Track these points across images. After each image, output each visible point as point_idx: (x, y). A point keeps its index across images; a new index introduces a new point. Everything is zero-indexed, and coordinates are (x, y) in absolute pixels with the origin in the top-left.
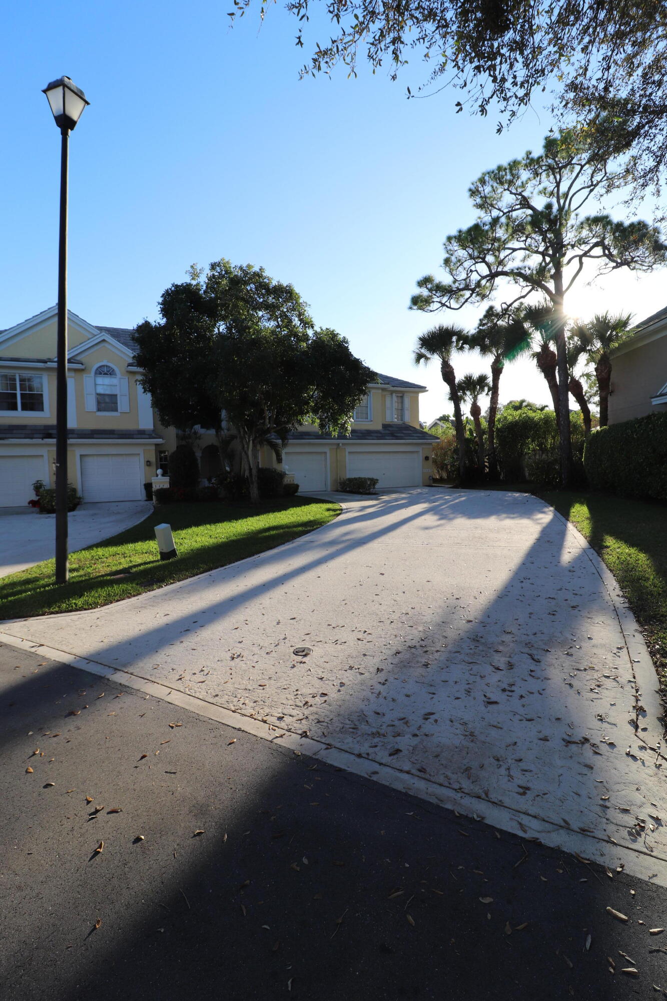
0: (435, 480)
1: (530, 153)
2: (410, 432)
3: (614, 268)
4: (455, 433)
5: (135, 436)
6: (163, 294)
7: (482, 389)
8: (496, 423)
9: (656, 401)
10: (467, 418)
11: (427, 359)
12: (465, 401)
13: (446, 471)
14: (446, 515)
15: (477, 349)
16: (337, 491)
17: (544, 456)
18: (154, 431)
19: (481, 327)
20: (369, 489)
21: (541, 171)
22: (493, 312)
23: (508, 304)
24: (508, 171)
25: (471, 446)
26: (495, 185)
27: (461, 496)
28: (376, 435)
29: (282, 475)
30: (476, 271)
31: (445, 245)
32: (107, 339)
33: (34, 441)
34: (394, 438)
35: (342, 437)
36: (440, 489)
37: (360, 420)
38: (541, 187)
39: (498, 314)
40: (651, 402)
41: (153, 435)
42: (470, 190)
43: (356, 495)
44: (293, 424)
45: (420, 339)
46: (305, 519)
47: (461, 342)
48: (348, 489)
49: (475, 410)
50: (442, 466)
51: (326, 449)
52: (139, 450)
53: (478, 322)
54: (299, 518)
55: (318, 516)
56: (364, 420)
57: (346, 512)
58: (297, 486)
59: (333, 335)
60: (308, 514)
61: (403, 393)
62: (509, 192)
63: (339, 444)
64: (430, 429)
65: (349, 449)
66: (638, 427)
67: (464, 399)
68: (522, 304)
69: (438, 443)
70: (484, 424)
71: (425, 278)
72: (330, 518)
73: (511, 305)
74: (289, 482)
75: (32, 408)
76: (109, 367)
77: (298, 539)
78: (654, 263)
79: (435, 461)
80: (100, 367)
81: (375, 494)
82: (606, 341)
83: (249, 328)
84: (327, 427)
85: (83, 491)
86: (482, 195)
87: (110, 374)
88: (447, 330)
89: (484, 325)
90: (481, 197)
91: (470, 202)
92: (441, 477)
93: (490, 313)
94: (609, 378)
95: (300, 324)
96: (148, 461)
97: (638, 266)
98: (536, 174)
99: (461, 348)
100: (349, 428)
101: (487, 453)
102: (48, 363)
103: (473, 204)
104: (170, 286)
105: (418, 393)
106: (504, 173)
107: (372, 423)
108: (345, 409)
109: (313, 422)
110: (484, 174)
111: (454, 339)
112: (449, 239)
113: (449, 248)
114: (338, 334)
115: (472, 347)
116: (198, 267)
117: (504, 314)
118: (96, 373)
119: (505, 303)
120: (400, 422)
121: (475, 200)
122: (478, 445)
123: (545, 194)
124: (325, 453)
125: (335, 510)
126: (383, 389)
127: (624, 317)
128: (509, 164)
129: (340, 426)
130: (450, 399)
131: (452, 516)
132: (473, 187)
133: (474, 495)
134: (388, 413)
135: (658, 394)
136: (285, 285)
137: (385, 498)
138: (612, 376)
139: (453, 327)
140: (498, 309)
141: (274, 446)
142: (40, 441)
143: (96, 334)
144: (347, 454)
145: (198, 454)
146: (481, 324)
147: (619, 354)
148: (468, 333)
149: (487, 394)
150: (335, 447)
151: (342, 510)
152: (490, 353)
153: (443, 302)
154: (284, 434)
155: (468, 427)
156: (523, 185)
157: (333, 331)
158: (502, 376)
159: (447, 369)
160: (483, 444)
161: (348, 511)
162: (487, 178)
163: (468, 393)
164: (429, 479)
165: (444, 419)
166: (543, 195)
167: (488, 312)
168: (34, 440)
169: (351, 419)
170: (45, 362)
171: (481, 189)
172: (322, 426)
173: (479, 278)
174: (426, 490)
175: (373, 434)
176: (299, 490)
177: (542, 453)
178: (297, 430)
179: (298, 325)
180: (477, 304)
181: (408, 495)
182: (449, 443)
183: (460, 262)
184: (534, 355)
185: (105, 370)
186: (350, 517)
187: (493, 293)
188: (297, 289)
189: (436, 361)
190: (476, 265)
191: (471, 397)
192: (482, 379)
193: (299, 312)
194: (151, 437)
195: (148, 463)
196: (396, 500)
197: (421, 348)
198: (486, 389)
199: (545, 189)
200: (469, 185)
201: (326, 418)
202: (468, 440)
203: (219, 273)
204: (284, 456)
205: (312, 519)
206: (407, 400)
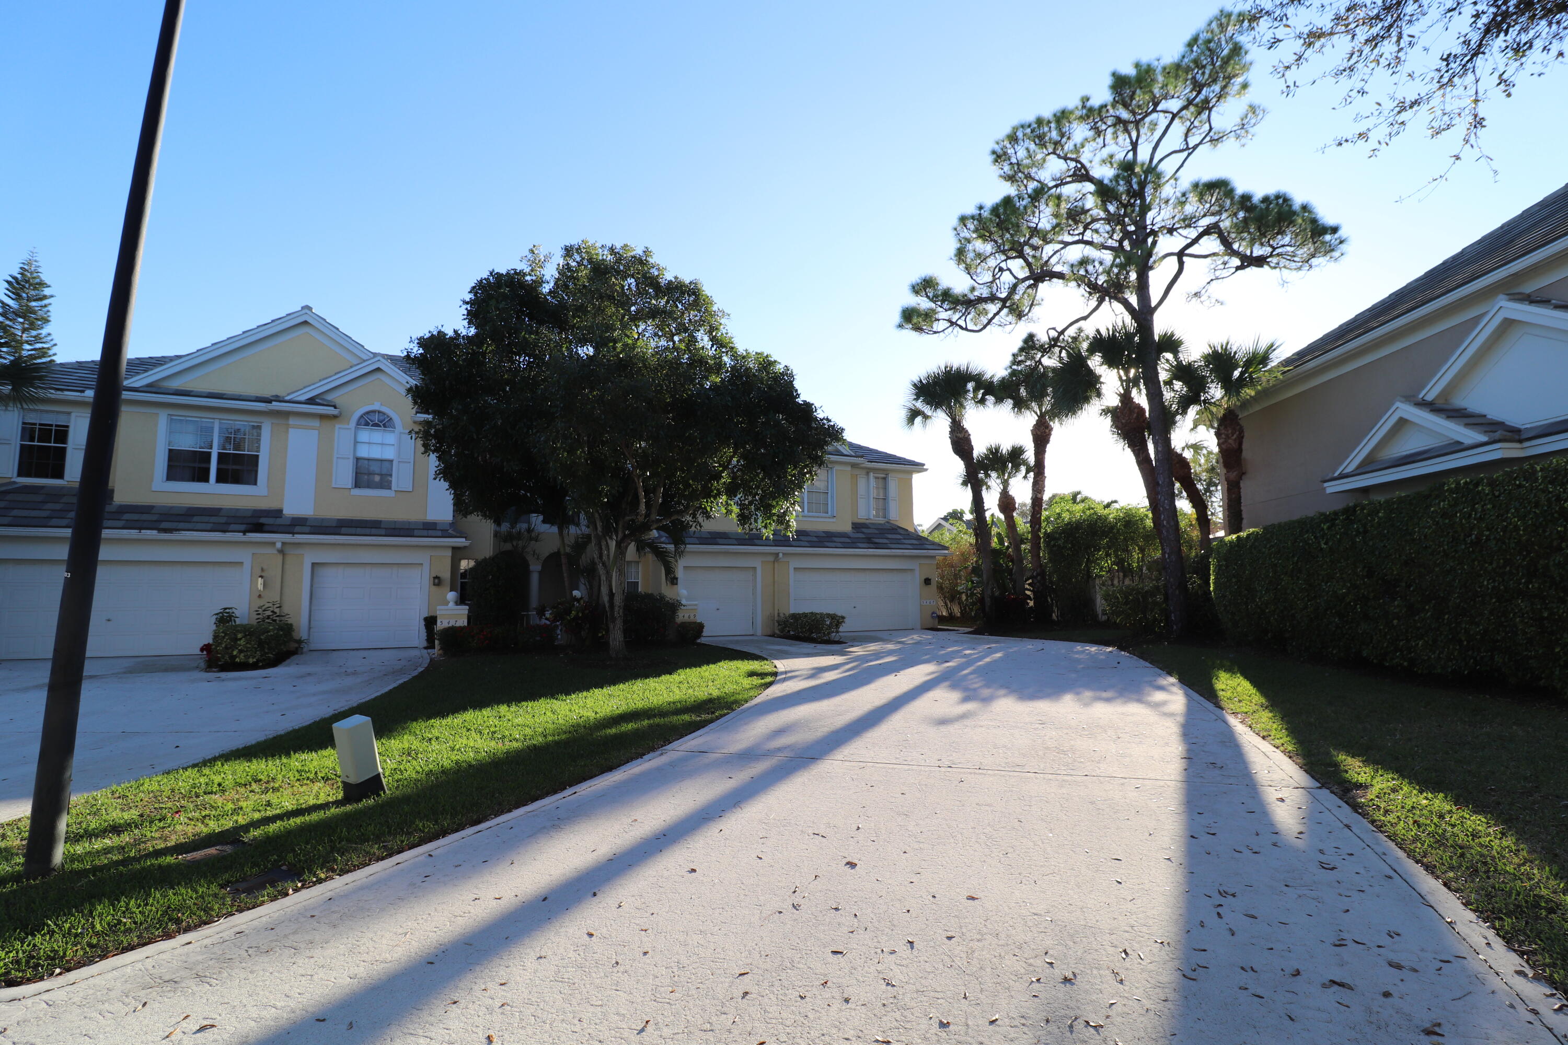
0: (941, 619)
1: (1088, 99)
2: (898, 537)
3: (1238, 268)
4: (972, 540)
5: (416, 533)
6: (474, 288)
7: (1016, 467)
8: (1044, 524)
9: (1332, 488)
10: (993, 515)
11: (926, 417)
12: (988, 488)
13: (959, 604)
14: (975, 690)
15: (1009, 403)
16: (773, 636)
17: (1127, 582)
18: (452, 524)
19: (1015, 367)
20: (829, 634)
21: (1104, 127)
22: (1033, 342)
23: (1059, 330)
24: (1053, 125)
25: (1001, 561)
26: (1032, 146)
27: (991, 651)
28: (842, 540)
29: (674, 607)
30: (1009, 269)
31: (955, 229)
32: (382, 367)
33: (229, 536)
34: (872, 546)
35: (781, 540)
36: (952, 636)
37: (814, 514)
38: (1105, 153)
39: (1042, 346)
40: (1325, 488)
41: (450, 531)
42: (994, 152)
43: (805, 645)
44: (694, 516)
45: (915, 385)
46: (701, 694)
47: (982, 391)
48: (792, 633)
49: (1007, 503)
50: (951, 595)
51: (757, 563)
52: (423, 557)
53: (1011, 358)
54: (690, 691)
55: (730, 688)
56: (822, 515)
57: (784, 680)
58: (700, 627)
59: (766, 364)
60: (710, 684)
61: (886, 472)
62: (1056, 156)
63: (777, 554)
64: (930, 533)
65: (795, 563)
66: (1329, 528)
67: (986, 484)
68: (1080, 330)
69: (945, 556)
70: (1023, 525)
71: (924, 280)
72: (752, 693)
73: (1062, 332)
74: (686, 619)
75: (236, 478)
76: (384, 414)
77: (675, 745)
78: (1313, 256)
79: (940, 588)
80: (368, 413)
81: (838, 643)
82: (1230, 387)
83: (615, 341)
84: (752, 520)
85: (310, 628)
86: (1014, 160)
87: (385, 426)
88: (958, 371)
89: (1019, 363)
90: (1011, 164)
91: (993, 172)
92: (950, 614)
93: (1030, 343)
94: (1240, 450)
95: (712, 346)
96: (436, 578)
97: (1283, 262)
98: (1098, 133)
99: (982, 401)
100: (793, 524)
101: (1028, 574)
102: (274, 403)
103: (998, 174)
104: (485, 275)
105: (911, 473)
106: (1046, 129)
107: (834, 520)
108: (784, 491)
109: (729, 512)
110: (1015, 129)
111: (970, 386)
112: (963, 219)
113: (962, 235)
114: (775, 361)
115: (999, 400)
116: (542, 253)
117: (1052, 346)
118: (358, 423)
119: (1054, 329)
120: (881, 520)
121: (1002, 169)
122: (1012, 561)
123: (1111, 163)
124: (754, 568)
125: (762, 675)
126: (854, 466)
127: (1263, 346)
128: (1055, 115)
129: (775, 518)
130: (965, 483)
131: (986, 692)
132: (997, 148)
133: (1015, 649)
134: (862, 503)
135: (1336, 474)
136: (687, 282)
137: (858, 651)
138: (1244, 446)
139: (968, 368)
140: (1043, 337)
141: (661, 555)
142: (239, 536)
143: (365, 357)
144: (791, 571)
145: (535, 567)
146: (1015, 362)
147: (1257, 408)
148: (991, 378)
149: (1025, 477)
150: (771, 559)
151: (775, 674)
152: (1028, 412)
153: (954, 320)
154: (678, 534)
155: (994, 531)
156: (1076, 149)
157: (767, 356)
158: (1049, 448)
159: (959, 435)
160: (1021, 560)
161: (789, 676)
162: (1020, 134)
163: (994, 474)
164: (933, 617)
165: (955, 516)
166: (1109, 165)
167: (1026, 341)
168: (228, 534)
169: (797, 508)
170: (268, 401)
171: (1010, 151)
172: (743, 518)
173: (1014, 281)
174: (929, 636)
175: (835, 539)
176: (704, 634)
177: (1125, 576)
178: (701, 526)
179: (709, 347)
180: (1009, 328)
181: (899, 646)
182: (964, 557)
183: (982, 257)
184: (1106, 411)
185: (376, 418)
186: (789, 692)
187: (1036, 309)
188: (708, 289)
189: (941, 421)
190: (1009, 261)
191: (999, 481)
192: (1016, 454)
193: (710, 326)
194: (445, 534)
195: (437, 581)
196: (877, 655)
197: (916, 399)
198: (1023, 469)
199: (1111, 156)
200: (993, 146)
201: (751, 503)
202: (995, 551)
203: (577, 262)
204: (680, 573)
205: (715, 693)
206: (893, 485)
